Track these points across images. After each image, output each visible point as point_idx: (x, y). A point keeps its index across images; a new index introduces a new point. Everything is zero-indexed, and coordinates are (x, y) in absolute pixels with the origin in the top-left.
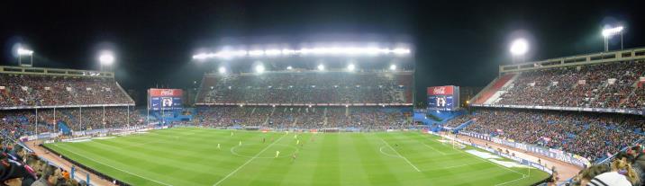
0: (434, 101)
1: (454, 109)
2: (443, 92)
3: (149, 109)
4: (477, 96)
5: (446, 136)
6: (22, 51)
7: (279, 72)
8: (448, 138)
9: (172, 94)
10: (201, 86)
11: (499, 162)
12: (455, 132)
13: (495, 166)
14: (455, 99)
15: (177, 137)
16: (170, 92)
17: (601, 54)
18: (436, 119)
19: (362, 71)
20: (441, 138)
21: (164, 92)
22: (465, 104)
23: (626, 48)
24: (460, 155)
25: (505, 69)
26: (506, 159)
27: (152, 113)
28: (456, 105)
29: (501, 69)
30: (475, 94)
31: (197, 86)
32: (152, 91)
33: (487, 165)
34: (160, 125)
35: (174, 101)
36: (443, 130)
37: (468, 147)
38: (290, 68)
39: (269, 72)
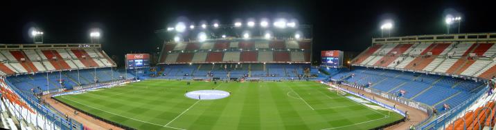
0: (326, 60)
1: (339, 67)
2: (332, 55)
3: (126, 68)
4: (355, 59)
5: (333, 86)
6: (35, 33)
7: (216, 39)
8: (334, 87)
9: (142, 57)
10: (162, 50)
11: (368, 106)
12: (339, 83)
13: (366, 108)
14: (340, 60)
15: (147, 87)
16: (141, 56)
17: (445, 35)
18: (326, 73)
19: (276, 38)
20: (329, 87)
21: (137, 56)
22: (347, 63)
23: (461, 33)
24: (342, 99)
25: (376, 41)
26: (373, 104)
27: (129, 71)
28: (340, 65)
29: (374, 41)
30: (354, 57)
31: (160, 51)
32: (128, 56)
33: (360, 107)
34: (135, 79)
35: (143, 62)
36: (330, 81)
37: (348, 94)
38: (224, 36)
39: (209, 39)
